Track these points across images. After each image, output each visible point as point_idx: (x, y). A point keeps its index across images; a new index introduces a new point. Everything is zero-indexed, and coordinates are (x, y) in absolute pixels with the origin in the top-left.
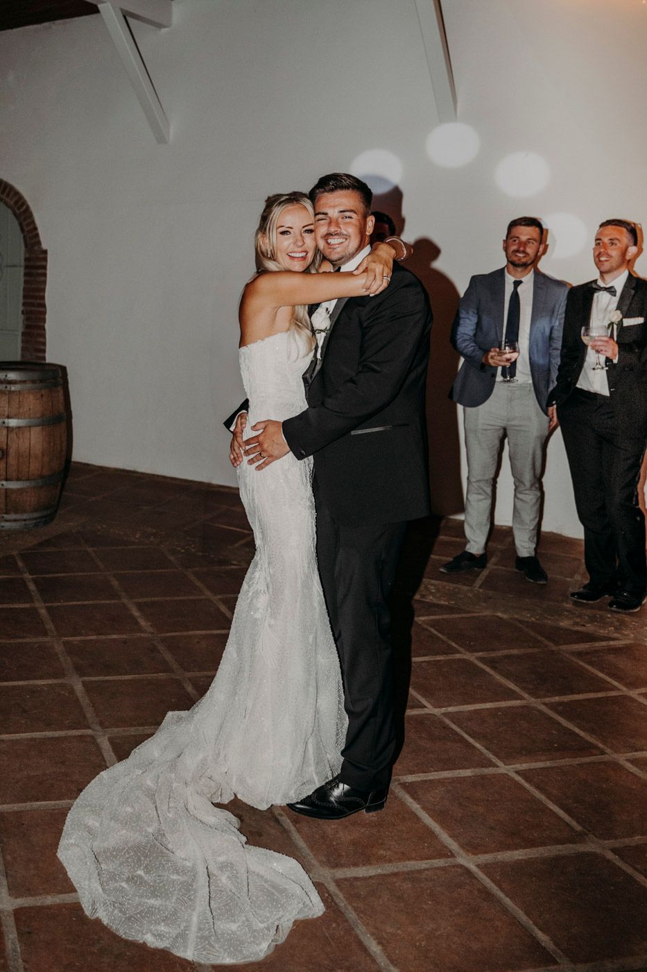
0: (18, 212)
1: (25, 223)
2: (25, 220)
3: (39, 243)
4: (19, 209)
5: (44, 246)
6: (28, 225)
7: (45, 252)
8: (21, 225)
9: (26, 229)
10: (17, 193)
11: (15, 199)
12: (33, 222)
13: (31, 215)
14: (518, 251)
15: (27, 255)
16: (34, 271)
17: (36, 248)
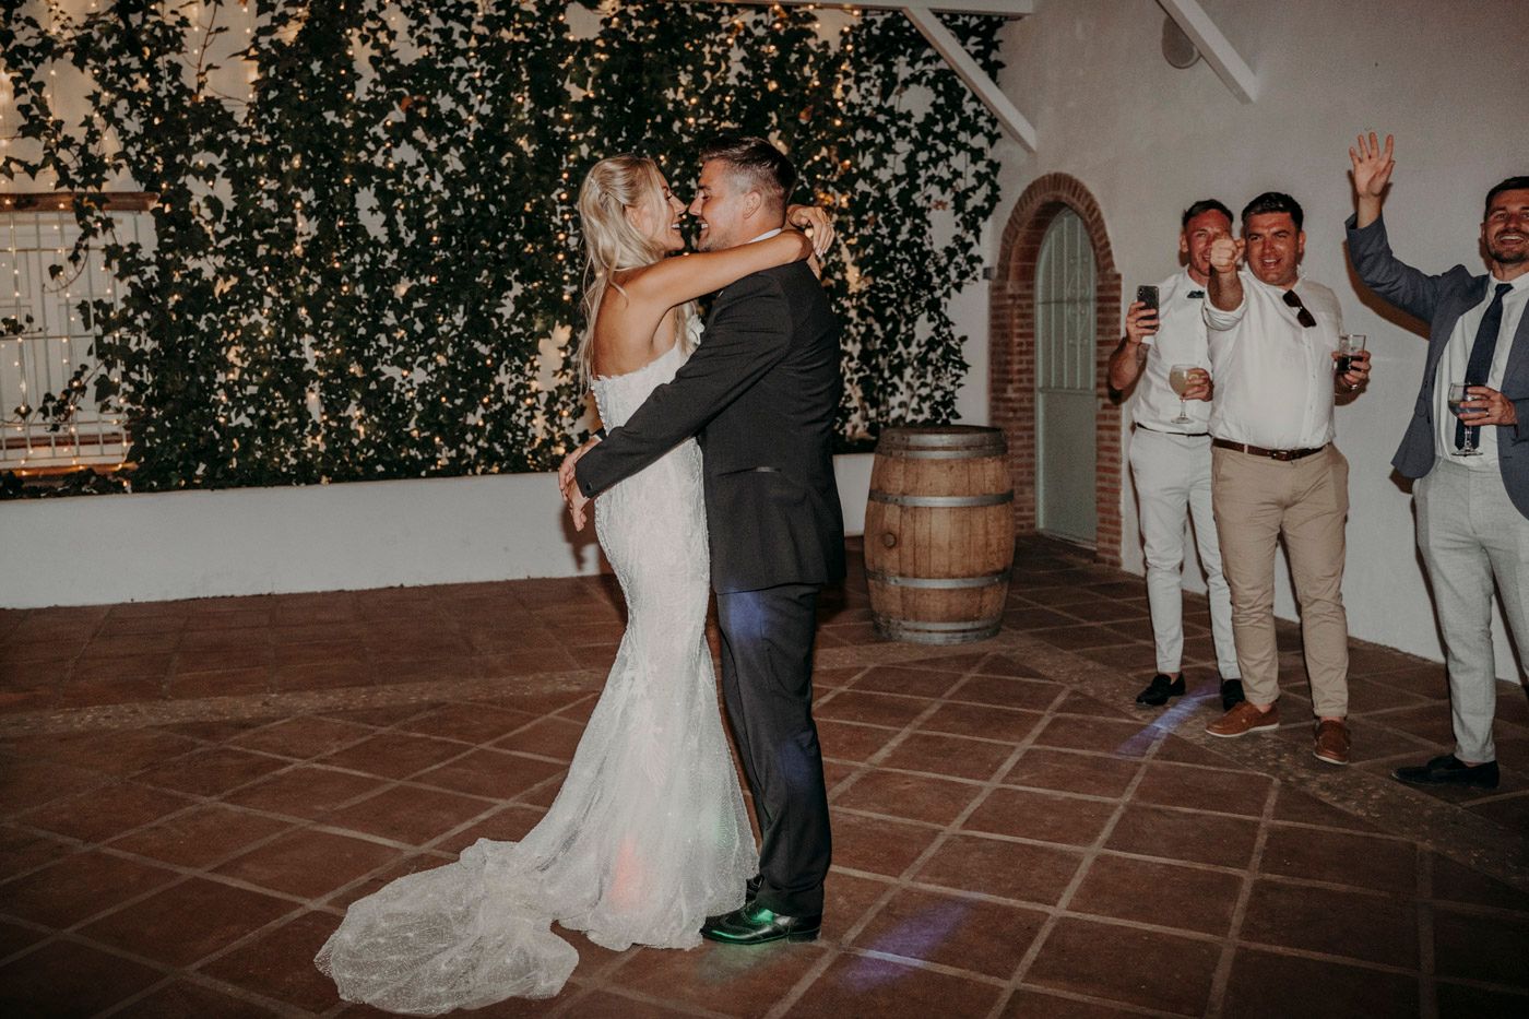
0: (1089, 221)
1: (1096, 237)
2: (1097, 231)
3: (1111, 264)
4: (1090, 216)
5: (1118, 269)
6: (1101, 239)
7: (1118, 277)
8: (1092, 240)
9: (1099, 244)
10: (1088, 195)
11: (1086, 203)
12: (1105, 235)
13: (1102, 227)
14: (1506, 231)
15: (1100, 283)
16: (1108, 305)
17: (1109, 272)
